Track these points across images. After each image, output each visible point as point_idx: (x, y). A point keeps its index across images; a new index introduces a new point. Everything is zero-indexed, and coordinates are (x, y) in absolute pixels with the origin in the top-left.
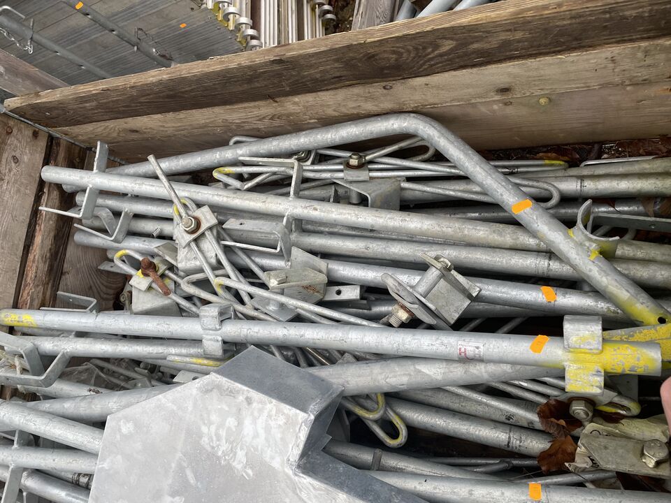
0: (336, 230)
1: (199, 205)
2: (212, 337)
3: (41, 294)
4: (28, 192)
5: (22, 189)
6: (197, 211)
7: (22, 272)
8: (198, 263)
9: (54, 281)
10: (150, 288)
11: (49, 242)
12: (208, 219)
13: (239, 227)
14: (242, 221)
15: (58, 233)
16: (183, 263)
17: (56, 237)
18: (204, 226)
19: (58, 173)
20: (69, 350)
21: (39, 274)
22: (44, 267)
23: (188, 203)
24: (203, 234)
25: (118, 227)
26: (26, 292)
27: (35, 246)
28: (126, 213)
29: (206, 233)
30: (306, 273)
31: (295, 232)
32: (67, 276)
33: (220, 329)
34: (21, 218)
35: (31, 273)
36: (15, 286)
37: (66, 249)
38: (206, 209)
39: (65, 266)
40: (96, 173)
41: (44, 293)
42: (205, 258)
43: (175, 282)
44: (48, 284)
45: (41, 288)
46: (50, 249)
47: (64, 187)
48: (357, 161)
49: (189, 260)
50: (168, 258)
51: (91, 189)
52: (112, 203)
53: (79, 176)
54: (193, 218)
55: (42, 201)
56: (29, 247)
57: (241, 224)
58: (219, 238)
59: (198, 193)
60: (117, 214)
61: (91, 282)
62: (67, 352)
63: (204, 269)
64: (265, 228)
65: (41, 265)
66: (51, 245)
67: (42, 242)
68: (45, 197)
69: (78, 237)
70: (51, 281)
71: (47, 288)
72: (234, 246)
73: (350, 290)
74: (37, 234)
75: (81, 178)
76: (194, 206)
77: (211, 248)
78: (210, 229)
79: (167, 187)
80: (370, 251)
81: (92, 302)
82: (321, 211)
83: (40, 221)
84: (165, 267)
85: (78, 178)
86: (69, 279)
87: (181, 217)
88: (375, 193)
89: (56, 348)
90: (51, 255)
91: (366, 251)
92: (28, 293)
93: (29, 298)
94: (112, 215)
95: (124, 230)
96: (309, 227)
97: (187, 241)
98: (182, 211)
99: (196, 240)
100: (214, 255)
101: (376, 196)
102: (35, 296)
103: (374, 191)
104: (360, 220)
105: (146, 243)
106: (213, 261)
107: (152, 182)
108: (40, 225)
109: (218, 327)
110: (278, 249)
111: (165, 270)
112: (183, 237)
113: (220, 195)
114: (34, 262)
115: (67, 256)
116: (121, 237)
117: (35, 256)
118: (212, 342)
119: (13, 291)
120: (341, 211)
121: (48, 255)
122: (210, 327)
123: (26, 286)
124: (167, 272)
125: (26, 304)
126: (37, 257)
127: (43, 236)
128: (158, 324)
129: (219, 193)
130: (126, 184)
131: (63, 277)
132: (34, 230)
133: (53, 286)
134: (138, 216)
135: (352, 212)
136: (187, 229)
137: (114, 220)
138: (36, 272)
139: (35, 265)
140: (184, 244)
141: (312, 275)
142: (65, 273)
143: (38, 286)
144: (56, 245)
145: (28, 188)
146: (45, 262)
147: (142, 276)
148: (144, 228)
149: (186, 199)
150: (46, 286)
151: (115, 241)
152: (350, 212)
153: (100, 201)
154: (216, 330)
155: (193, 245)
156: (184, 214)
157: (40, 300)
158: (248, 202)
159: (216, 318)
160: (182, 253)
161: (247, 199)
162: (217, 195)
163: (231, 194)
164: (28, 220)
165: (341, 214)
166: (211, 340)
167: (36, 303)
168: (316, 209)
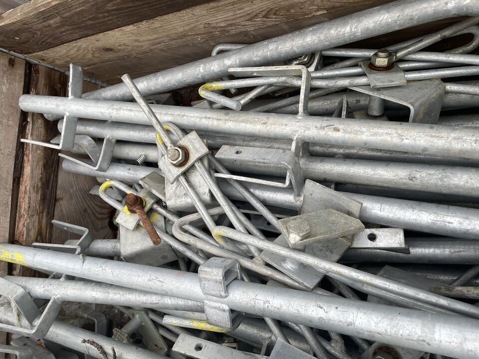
0: (354, 151)
1: (185, 131)
2: (217, 305)
3: (36, 224)
4: (11, 123)
5: (5, 121)
6: (183, 139)
7: (15, 204)
8: (189, 200)
9: (49, 209)
10: (138, 226)
11: (39, 172)
12: (197, 147)
13: (235, 157)
14: (237, 148)
15: (47, 162)
16: (173, 201)
17: (45, 166)
18: (193, 157)
19: (34, 102)
20: (59, 296)
21: (33, 204)
22: (36, 197)
23: (172, 128)
24: (193, 166)
25: (101, 155)
26: (21, 223)
27: (25, 177)
28: (109, 140)
29: (196, 165)
30: (334, 218)
31: (302, 157)
32: (61, 202)
33: (226, 297)
34: (7, 151)
35: (24, 204)
36: (8, 220)
37: (57, 176)
38: (193, 136)
39: (58, 192)
40: (71, 100)
41: (40, 222)
42: (197, 194)
43: (165, 218)
44: (42, 213)
45: (36, 218)
46: (41, 178)
47: (45, 116)
48: (387, 60)
49: (179, 197)
50: (154, 192)
51: (68, 117)
52: (93, 130)
53: (55, 103)
54: (180, 147)
55: (27, 131)
56: (19, 178)
57: (237, 153)
58: (212, 170)
59: (183, 116)
60: (99, 140)
61: (86, 205)
62: (58, 298)
63: (198, 209)
64: (269, 157)
65: (33, 195)
66: (42, 174)
67: (32, 172)
68: (29, 127)
69: (65, 165)
70: (46, 210)
71: (42, 218)
72: (230, 179)
73: (388, 234)
74: (25, 165)
75: (57, 106)
76: (180, 133)
77: (203, 182)
78: (201, 159)
79: (147, 112)
80: (418, 182)
81: (84, 232)
82: (345, 132)
83: (27, 152)
84: (153, 201)
85: (54, 107)
86: (63, 206)
87: (166, 147)
88: (419, 102)
89: (47, 293)
90: (43, 184)
91: (410, 182)
92: (24, 224)
93: (25, 229)
94: (93, 142)
95: (108, 158)
96: (318, 149)
97: (175, 176)
98: (166, 140)
99: (185, 174)
100: (207, 191)
101: (421, 105)
102: (31, 226)
103: (417, 100)
104: (406, 141)
105: (131, 172)
106: (207, 198)
107: (129, 106)
108: (28, 156)
109: (223, 294)
110: (287, 182)
111: (153, 204)
112: (170, 171)
113: (209, 118)
114: (25, 193)
115: (59, 182)
116: (105, 166)
117: (26, 187)
118: (218, 311)
119: (7, 225)
120: (376, 130)
121: (40, 184)
122: (213, 293)
123: (20, 217)
124: (155, 206)
125: (23, 235)
126: (28, 188)
127: (32, 166)
128: (150, 280)
129: (208, 116)
130: (102, 110)
131: (58, 204)
132: (22, 161)
133: (48, 213)
134: (121, 142)
135: (393, 131)
136: (175, 162)
137: (97, 148)
138: (29, 203)
139: (27, 196)
140: (172, 179)
141: (343, 221)
142: (59, 199)
143: (32, 216)
144: (46, 173)
145: (11, 119)
146: (37, 192)
147: (129, 213)
148: (128, 154)
149: (171, 125)
150: (41, 215)
151: (100, 169)
152: (389, 131)
153: (80, 128)
154: (221, 297)
155: (182, 179)
156: (169, 144)
157: (37, 229)
158: (243, 124)
159: (221, 283)
160: (170, 189)
161: (242, 121)
162: (206, 118)
163: (221, 115)
164: (15, 152)
165: (375, 134)
166: (215, 308)
167: (33, 233)
168: (337, 130)
